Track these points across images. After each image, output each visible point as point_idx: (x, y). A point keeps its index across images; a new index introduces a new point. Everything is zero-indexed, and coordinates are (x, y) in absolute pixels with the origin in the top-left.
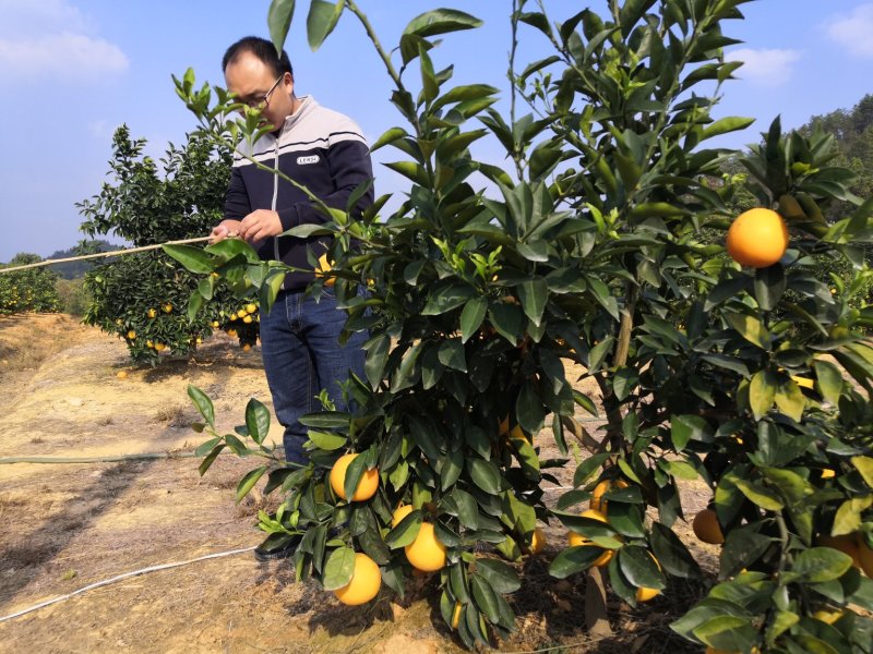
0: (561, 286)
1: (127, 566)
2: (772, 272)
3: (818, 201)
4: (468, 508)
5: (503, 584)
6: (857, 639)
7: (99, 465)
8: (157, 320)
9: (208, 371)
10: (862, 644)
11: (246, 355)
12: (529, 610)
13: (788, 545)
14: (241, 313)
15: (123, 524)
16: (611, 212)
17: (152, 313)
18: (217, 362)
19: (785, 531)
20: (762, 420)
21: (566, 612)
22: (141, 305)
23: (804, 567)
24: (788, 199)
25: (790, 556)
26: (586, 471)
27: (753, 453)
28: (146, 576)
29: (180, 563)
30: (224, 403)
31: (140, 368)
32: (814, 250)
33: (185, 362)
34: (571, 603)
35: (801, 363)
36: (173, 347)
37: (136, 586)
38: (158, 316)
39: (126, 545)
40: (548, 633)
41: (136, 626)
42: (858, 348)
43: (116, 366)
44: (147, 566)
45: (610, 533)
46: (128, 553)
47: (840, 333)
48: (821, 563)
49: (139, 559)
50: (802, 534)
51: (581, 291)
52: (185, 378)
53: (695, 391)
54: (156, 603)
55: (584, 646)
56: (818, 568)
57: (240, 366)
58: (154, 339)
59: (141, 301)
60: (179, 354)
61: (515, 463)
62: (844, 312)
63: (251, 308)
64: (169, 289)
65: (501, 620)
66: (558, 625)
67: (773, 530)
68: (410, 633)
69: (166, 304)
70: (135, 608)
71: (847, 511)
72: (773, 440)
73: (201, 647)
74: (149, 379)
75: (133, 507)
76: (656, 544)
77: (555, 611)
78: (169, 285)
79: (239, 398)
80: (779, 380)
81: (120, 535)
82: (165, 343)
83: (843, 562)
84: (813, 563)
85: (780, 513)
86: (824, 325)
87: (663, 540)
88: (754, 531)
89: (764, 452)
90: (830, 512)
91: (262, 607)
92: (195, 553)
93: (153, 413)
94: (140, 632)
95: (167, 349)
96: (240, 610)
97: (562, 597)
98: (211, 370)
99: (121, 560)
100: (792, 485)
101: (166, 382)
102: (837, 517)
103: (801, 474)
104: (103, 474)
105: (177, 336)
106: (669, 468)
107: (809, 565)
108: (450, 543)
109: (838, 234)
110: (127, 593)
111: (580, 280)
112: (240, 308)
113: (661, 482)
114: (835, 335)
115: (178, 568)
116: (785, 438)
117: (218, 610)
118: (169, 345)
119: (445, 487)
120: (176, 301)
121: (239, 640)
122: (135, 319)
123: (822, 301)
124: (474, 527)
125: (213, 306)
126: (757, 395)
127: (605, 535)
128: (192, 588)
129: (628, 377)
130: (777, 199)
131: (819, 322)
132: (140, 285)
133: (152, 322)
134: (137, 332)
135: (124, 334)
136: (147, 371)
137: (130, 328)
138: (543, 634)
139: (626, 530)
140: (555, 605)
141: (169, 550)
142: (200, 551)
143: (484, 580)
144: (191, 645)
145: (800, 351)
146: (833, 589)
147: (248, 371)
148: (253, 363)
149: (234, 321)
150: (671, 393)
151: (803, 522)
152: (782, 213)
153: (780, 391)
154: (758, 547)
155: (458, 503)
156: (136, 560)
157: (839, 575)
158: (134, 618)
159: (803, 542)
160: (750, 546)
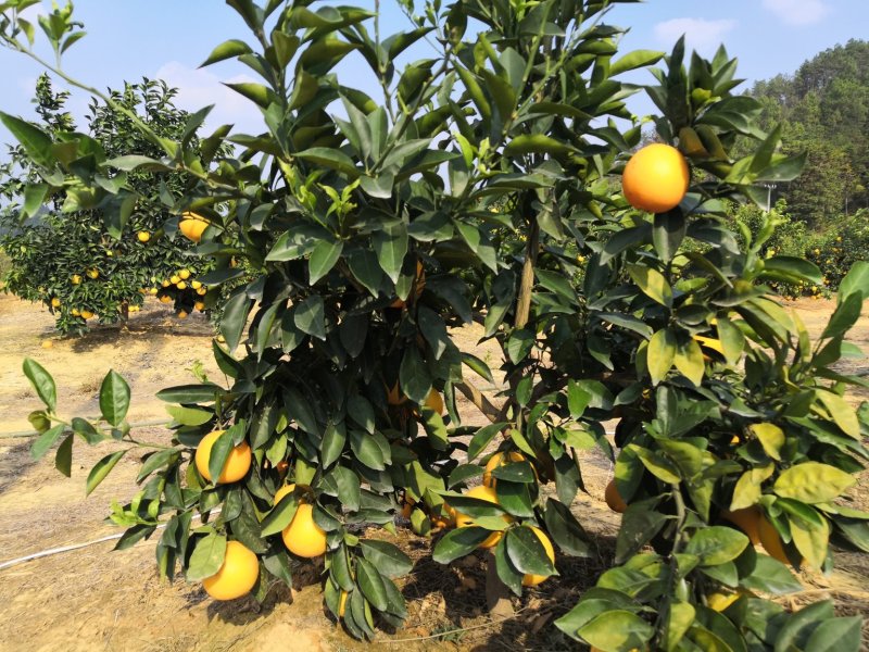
0: (427, 233)
1: (19, 551)
2: (673, 217)
3: (721, 136)
4: (350, 487)
5: (393, 567)
6: (751, 624)
7: (7, 441)
8: (82, 286)
9: (141, 340)
10: (757, 630)
11: (183, 323)
12: (429, 591)
13: (684, 522)
14: (174, 279)
15: (25, 504)
16: (482, 143)
17: (76, 279)
18: (152, 329)
19: (681, 507)
20: (661, 384)
21: (470, 590)
22: (64, 271)
23: (699, 549)
24: (688, 132)
25: (686, 534)
26: (480, 443)
27: (649, 421)
28: (37, 561)
29: (79, 545)
30: (155, 372)
31: (68, 338)
32: (716, 192)
33: (117, 330)
34: (477, 581)
35: (701, 321)
36: (101, 315)
37: (23, 574)
38: (83, 282)
39: (24, 527)
40: (447, 615)
41: (15, 619)
42: (763, 303)
43: (43, 336)
44: (41, 550)
45: (499, 513)
46: (24, 537)
47: (744, 287)
48: (716, 544)
49: (35, 542)
50: (700, 509)
51: (448, 238)
52: (116, 347)
53: (593, 353)
54: (44, 591)
55: (484, 628)
56: (711, 551)
57: (176, 334)
58: (79, 306)
59: (64, 266)
60: (107, 322)
61: (422, 432)
62: (749, 264)
63: (185, 274)
64: (94, 254)
65: (389, 606)
66: (458, 606)
67: (670, 507)
68: (294, 622)
69: (91, 269)
70: (20, 598)
71: (747, 483)
72: (671, 407)
73: (81, 640)
74: (78, 349)
75: (39, 486)
76: (551, 521)
77: (457, 590)
78: (95, 250)
79: (172, 367)
80: (679, 339)
81: (19, 516)
82: (92, 311)
83: (739, 542)
84: (707, 543)
85: (677, 487)
86: (729, 278)
87: (558, 517)
88: (650, 509)
89: (662, 422)
90: (730, 483)
91: (155, 591)
92: (97, 534)
93: (77, 384)
94: (19, 626)
95: (96, 317)
96: (132, 596)
97: (467, 575)
98: (145, 338)
99: (14, 545)
100: (689, 459)
101: (95, 351)
102: (737, 489)
103: (698, 446)
104: (11, 451)
105: (104, 303)
106: (565, 438)
107: (703, 546)
108: (329, 527)
109: (742, 174)
110: (12, 581)
111: (448, 226)
112: (172, 274)
113: (556, 454)
114: (739, 290)
115: (75, 551)
116: (685, 404)
117: (108, 597)
118: (97, 313)
119: (326, 465)
120: (103, 266)
121: (124, 631)
122: (59, 285)
123: (728, 252)
124: (356, 509)
125: (143, 271)
126: (655, 356)
127: (494, 515)
128: (87, 573)
129: (524, 339)
130: (677, 134)
131: (726, 274)
132: (63, 250)
133: (76, 288)
134: (62, 299)
135: (48, 301)
136: (76, 340)
137: (53, 295)
138: (441, 617)
139: (514, 509)
140: (458, 582)
141: (69, 531)
142: (103, 531)
143: (371, 564)
144: (69, 639)
145: (702, 307)
146: (727, 572)
147: (184, 338)
148: (191, 331)
149: (167, 288)
150: (569, 357)
151: (700, 497)
152: (682, 150)
153: (680, 352)
154: (653, 526)
155: (339, 483)
156: (31, 544)
157: (736, 556)
158: (14, 609)
159: (700, 518)
160: (645, 525)
